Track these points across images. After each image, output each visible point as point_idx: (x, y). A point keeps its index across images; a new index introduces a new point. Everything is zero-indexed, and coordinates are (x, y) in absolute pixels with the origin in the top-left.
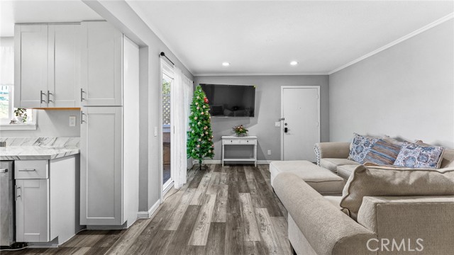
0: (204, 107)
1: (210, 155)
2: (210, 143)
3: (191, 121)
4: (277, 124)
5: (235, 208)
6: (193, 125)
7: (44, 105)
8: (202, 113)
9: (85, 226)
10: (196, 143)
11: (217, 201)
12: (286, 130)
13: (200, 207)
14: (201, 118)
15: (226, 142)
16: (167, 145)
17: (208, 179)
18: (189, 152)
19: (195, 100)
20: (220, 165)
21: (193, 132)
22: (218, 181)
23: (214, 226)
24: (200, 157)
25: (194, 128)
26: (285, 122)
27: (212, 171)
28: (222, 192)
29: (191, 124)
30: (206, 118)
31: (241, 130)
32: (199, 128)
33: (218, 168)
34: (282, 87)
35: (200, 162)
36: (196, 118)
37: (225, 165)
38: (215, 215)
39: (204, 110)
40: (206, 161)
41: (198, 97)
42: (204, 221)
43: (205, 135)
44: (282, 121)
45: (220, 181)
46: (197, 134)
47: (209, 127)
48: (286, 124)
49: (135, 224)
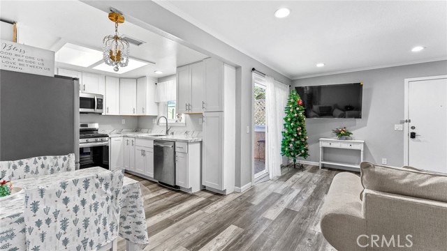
0: (298, 109)
1: (305, 155)
2: (303, 144)
3: (285, 123)
4: (398, 127)
5: (313, 204)
6: (287, 126)
7: (187, 112)
8: (296, 115)
9: (205, 187)
10: (290, 142)
11: (299, 195)
12: (413, 135)
13: (281, 196)
14: (294, 119)
15: (323, 144)
16: (262, 142)
17: (299, 177)
18: (283, 150)
19: (290, 103)
20: (317, 168)
21: (286, 132)
22: (307, 180)
23: (287, 211)
24: (294, 156)
25: (288, 128)
26: (411, 124)
27: (306, 171)
28: (307, 190)
29: (285, 125)
30: (300, 120)
31: (342, 132)
32: (292, 129)
33: (315, 169)
34: (406, 80)
35: (295, 161)
36: (289, 119)
37: (323, 168)
38: (292, 204)
39: (298, 112)
40: (301, 161)
41: (292, 100)
42: (280, 206)
43: (298, 135)
44: (406, 124)
45: (310, 180)
46: (290, 134)
47: (302, 128)
48: (413, 128)
49: (232, 193)
